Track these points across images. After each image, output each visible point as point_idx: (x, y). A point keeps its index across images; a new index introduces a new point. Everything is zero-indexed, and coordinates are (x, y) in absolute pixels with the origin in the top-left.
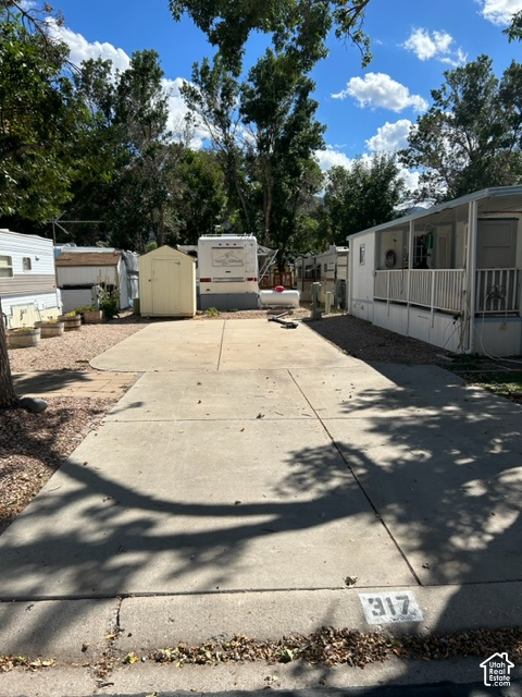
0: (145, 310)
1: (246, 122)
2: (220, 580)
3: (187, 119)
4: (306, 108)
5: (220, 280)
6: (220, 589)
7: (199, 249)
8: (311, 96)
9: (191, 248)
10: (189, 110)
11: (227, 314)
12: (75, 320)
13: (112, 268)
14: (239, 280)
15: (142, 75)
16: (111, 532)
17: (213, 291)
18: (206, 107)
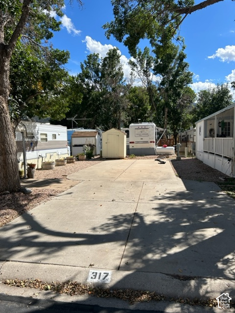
0: (104, 155)
1: (155, 74)
2: (44, 259)
3: (131, 74)
4: (182, 66)
5: (138, 142)
6: (42, 262)
7: (130, 129)
8: (185, 61)
9: (127, 129)
10: (132, 71)
11: (140, 157)
12: (73, 159)
13: (94, 138)
14: (147, 142)
15: (112, 58)
16: (21, 239)
17: (135, 147)
18: (139, 69)
